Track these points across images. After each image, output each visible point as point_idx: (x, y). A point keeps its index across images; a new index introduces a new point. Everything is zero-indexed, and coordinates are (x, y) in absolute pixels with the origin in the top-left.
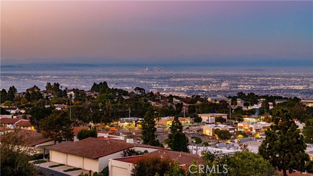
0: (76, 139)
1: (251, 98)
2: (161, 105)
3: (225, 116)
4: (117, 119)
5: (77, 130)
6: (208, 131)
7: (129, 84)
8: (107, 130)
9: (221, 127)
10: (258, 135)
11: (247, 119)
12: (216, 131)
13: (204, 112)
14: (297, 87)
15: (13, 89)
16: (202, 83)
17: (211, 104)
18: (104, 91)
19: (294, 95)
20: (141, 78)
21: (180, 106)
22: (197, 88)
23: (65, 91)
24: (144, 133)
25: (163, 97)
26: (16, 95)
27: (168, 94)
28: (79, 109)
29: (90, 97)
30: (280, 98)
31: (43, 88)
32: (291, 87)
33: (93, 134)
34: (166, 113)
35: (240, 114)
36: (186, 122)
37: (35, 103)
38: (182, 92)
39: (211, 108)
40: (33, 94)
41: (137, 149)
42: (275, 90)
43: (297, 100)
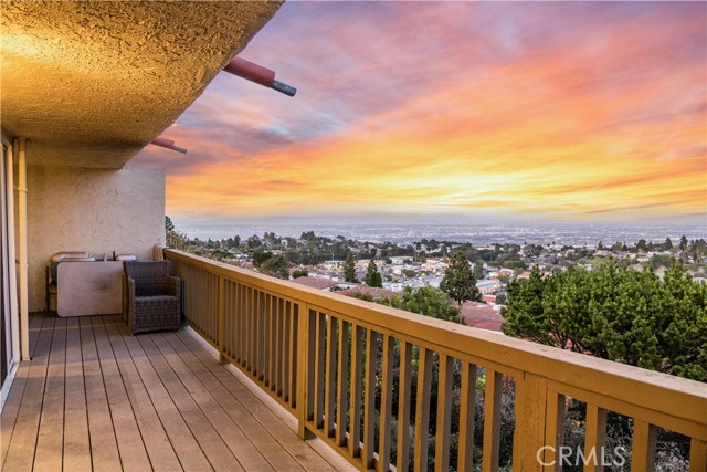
0: (291, 278)
1: (433, 244)
2: (358, 251)
3: (411, 259)
4: (323, 262)
5: (292, 270)
6: (397, 270)
7: (331, 233)
8: (315, 271)
9: (408, 267)
10: (438, 274)
11: (429, 261)
12: (404, 271)
13: (394, 255)
14: (469, 235)
15: (237, 238)
16: (392, 232)
17: (400, 249)
18: (311, 239)
19: (466, 241)
20: (342, 228)
21: (374, 251)
22: (388, 236)
23: (279, 240)
24: (346, 273)
25: (360, 244)
26: (240, 242)
27: (364, 241)
28: (291, 254)
29: (300, 244)
30: (456, 243)
31: (261, 237)
32: (465, 234)
33: (305, 274)
34: (364, 256)
35: (423, 257)
36: (379, 263)
37: (256, 249)
38: (376, 239)
39: (401, 252)
40: (254, 242)
41: (340, 286)
42: (452, 237)
43: (469, 245)
